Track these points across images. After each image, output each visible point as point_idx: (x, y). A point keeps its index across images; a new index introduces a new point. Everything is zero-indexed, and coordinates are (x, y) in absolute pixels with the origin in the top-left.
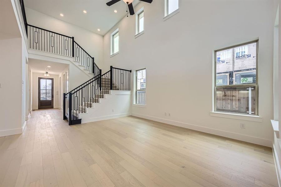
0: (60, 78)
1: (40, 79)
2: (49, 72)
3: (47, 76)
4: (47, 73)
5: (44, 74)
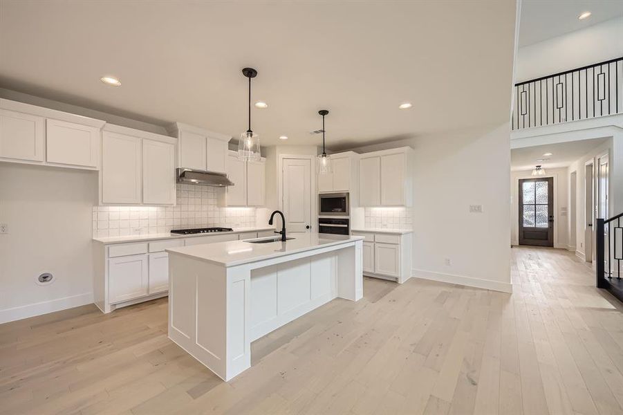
0: (575, 173)
1: (521, 182)
2: (544, 166)
3: (538, 175)
4: (539, 167)
5: (531, 171)
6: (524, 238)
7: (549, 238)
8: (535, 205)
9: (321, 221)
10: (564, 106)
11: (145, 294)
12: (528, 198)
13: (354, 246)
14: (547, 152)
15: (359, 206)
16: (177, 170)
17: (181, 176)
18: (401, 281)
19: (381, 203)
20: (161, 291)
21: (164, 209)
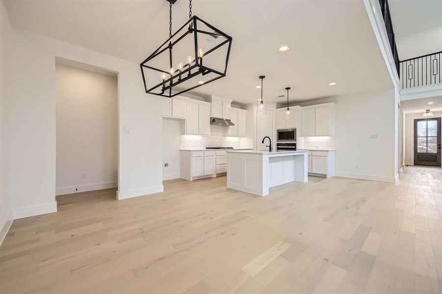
1: (416, 121)
3: (428, 116)
4: (428, 111)
5: (422, 113)
6: (418, 160)
7: (437, 160)
8: (427, 137)
9: (278, 145)
10: (438, 72)
11: (203, 175)
12: (421, 132)
13: (304, 155)
14: (430, 101)
15: (302, 136)
16: (211, 118)
17: (213, 121)
18: (328, 176)
19: (315, 134)
20: (209, 174)
21: (202, 137)
